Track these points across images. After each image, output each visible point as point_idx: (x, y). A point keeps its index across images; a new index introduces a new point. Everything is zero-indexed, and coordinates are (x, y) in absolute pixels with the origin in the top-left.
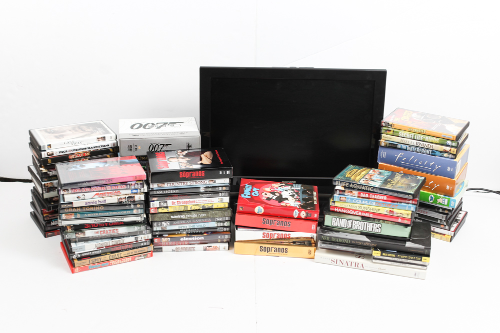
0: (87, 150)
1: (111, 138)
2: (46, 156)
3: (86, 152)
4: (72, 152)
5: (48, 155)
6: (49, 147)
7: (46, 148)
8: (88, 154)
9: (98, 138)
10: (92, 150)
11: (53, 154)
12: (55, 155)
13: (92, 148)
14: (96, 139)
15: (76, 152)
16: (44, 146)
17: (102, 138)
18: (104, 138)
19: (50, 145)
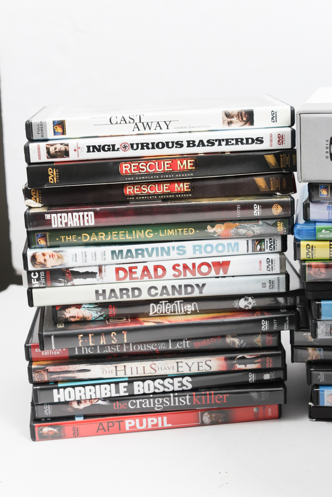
0: (185, 150)
1: (274, 117)
2: (44, 158)
3: (183, 157)
4: (130, 153)
5: (50, 155)
6: (59, 130)
7: (50, 134)
8: (188, 165)
9: (228, 115)
10: (201, 150)
11: (66, 153)
12: (73, 156)
13: (201, 143)
14: (221, 116)
15: (146, 153)
16: (41, 126)
17: (240, 115)
18: (249, 117)
19: (61, 124)
